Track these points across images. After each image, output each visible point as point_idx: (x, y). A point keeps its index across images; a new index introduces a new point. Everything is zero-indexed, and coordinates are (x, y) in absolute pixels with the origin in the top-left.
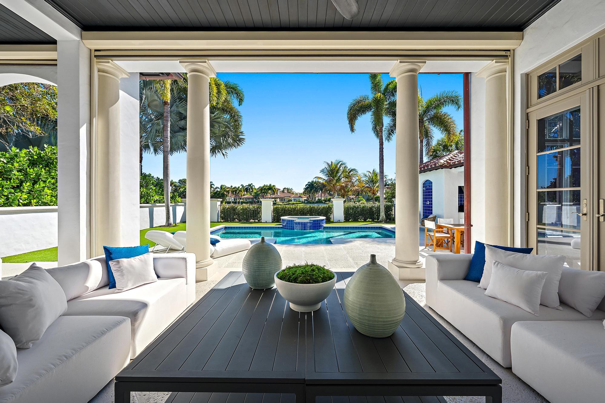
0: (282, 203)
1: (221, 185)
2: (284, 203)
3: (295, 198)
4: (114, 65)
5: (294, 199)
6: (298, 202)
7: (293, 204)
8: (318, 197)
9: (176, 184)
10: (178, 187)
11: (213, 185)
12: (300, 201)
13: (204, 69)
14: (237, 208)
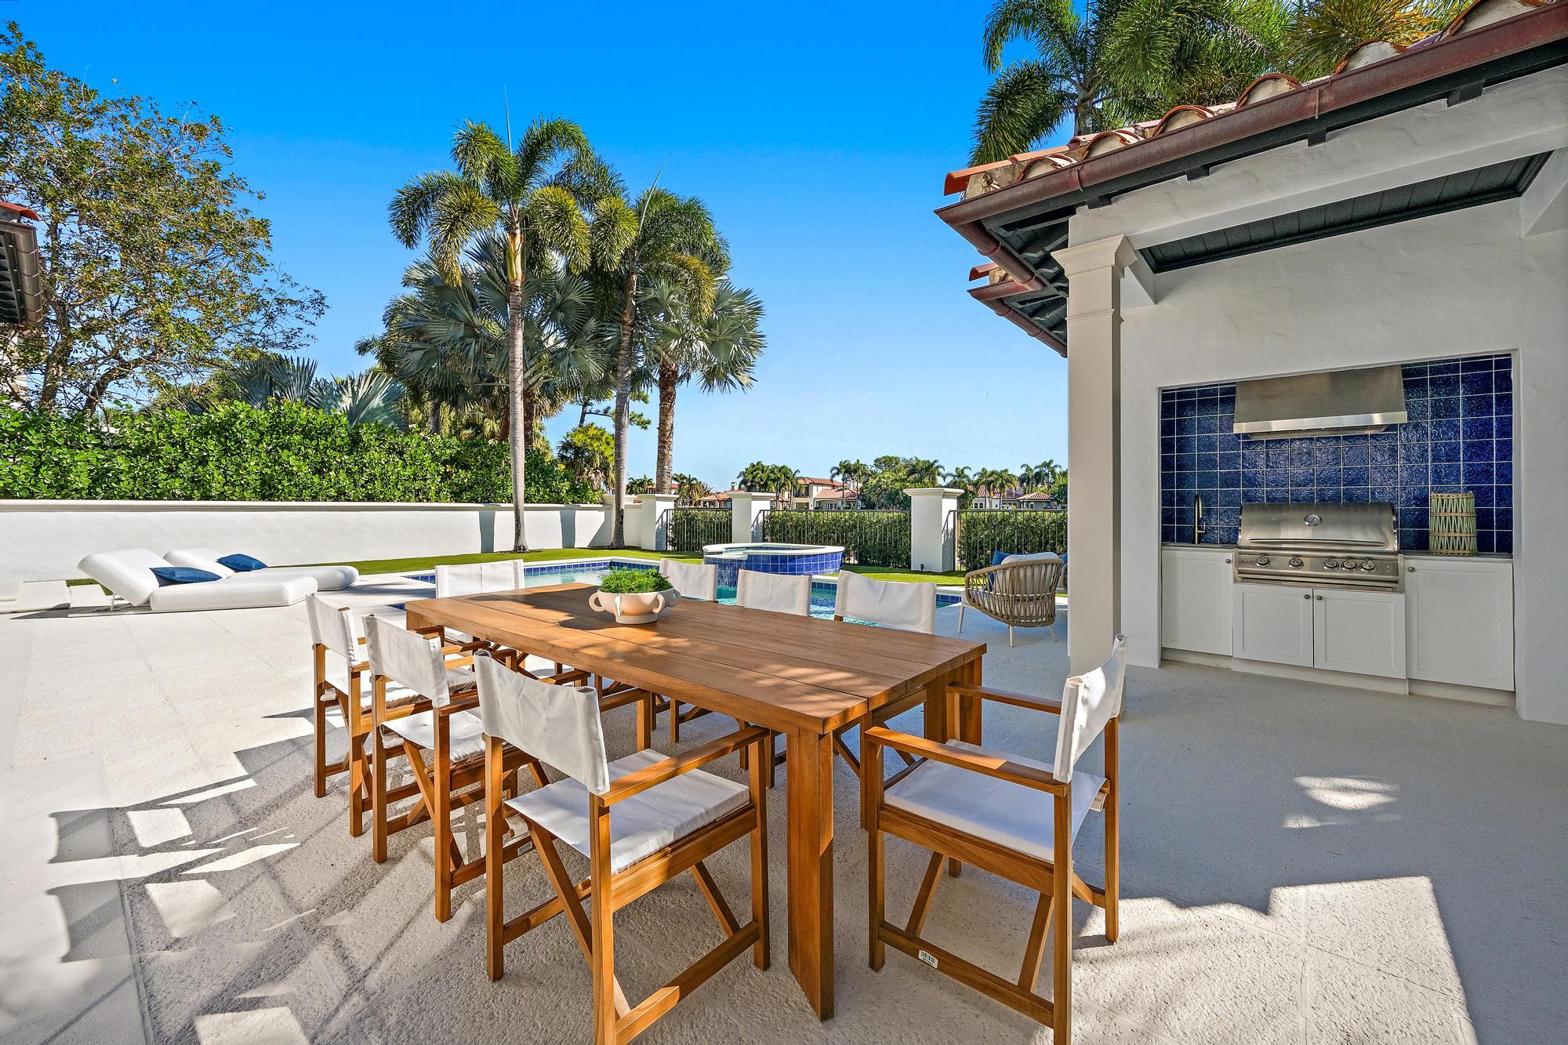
1: (957, 468)
11: (942, 467)
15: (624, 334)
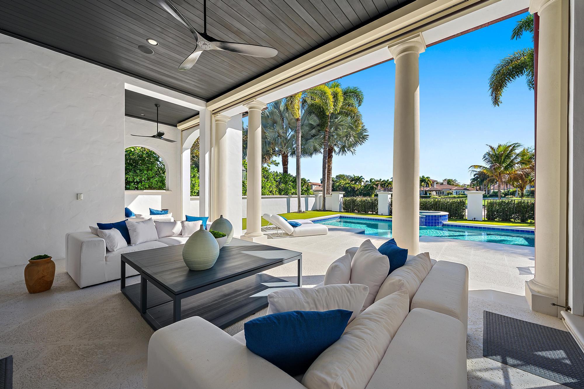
0: (438, 197)
1: (370, 179)
2: (441, 196)
3: (458, 191)
4: (221, 116)
5: (456, 192)
6: (460, 196)
7: (455, 197)
8: (494, 189)
9: (334, 179)
10: (335, 182)
11: (364, 179)
12: (465, 195)
13: (255, 105)
14: (356, 200)
15: (327, 135)
